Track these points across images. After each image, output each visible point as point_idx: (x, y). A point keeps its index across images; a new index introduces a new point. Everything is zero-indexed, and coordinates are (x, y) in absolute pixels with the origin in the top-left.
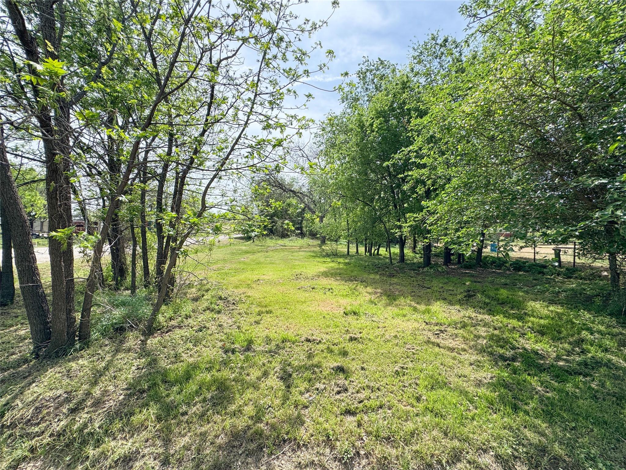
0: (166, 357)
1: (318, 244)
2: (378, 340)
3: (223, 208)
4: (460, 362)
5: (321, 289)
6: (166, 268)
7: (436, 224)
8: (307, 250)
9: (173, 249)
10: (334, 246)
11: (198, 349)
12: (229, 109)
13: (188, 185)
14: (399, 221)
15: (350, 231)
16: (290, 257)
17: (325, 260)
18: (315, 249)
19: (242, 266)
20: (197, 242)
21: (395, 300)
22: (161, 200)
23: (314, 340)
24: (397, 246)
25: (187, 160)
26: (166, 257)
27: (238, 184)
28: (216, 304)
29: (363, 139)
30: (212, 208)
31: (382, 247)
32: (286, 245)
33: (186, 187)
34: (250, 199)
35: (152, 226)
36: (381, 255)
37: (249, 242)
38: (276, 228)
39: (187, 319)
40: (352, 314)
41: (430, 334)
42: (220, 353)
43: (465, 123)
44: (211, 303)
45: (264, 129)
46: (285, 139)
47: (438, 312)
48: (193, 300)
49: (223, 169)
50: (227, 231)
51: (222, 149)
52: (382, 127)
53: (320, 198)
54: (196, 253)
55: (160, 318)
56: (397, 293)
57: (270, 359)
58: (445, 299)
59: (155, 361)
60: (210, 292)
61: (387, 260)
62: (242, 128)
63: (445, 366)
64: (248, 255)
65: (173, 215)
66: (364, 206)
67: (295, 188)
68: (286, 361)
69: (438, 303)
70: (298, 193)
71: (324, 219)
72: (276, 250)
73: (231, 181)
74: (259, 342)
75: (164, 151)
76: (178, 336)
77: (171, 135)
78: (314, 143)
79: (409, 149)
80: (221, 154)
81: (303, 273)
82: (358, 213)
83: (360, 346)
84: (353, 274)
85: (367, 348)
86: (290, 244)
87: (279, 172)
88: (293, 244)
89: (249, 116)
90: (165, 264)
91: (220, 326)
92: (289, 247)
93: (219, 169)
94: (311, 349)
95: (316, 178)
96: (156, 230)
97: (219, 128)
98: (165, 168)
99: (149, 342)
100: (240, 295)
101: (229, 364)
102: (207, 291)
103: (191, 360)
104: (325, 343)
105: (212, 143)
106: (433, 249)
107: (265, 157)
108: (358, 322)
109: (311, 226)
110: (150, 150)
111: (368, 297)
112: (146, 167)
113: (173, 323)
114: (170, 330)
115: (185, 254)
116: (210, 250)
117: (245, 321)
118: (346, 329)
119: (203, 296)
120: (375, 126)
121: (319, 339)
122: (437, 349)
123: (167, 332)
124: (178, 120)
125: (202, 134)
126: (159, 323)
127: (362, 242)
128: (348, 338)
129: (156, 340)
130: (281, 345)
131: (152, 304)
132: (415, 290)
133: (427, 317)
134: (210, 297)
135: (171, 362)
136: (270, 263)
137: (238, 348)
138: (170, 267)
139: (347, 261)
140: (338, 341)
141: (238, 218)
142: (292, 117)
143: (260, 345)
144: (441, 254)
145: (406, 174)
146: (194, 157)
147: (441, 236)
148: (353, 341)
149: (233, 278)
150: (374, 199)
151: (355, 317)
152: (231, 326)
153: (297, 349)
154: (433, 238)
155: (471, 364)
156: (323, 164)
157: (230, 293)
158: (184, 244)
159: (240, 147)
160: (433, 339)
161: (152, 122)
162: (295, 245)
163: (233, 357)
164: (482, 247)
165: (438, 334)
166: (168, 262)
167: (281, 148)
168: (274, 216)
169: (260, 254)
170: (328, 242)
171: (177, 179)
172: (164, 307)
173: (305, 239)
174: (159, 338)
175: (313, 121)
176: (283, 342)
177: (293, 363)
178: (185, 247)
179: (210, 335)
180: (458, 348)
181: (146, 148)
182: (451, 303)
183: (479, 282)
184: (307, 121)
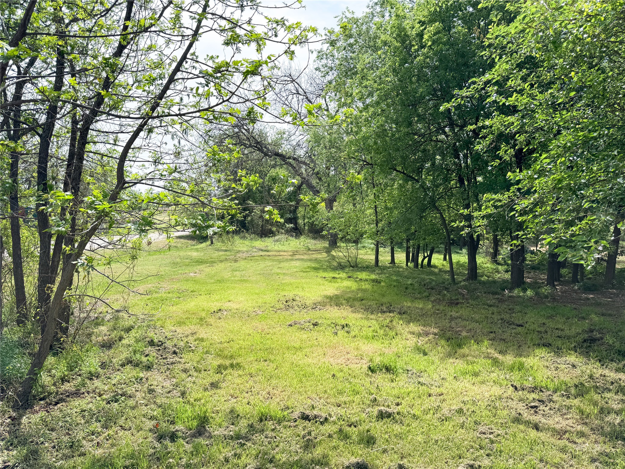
0: (54, 447)
1: (325, 248)
2: (429, 417)
3: (156, 183)
4: (574, 457)
5: (329, 325)
6: (55, 289)
7: (531, 211)
8: (305, 257)
9: (68, 257)
10: (353, 250)
11: (111, 432)
12: (165, 8)
13: (95, 143)
14: (467, 207)
15: (380, 225)
16: (276, 270)
17: (336, 276)
18: (319, 256)
19: (190, 286)
20: (110, 244)
21: (460, 346)
22: (45, 170)
23: (316, 417)
24: (464, 251)
25: (90, 99)
26: (54, 271)
27: (183, 142)
28: (142, 353)
29: (404, 61)
30: (135, 183)
31: (439, 252)
32: (269, 248)
33: (90, 147)
34: (204, 168)
35: (31, 216)
36: (435, 267)
37: (204, 245)
38: (252, 220)
39: (91, 379)
40: (384, 370)
41: (521, 407)
42: (150, 439)
43: (585, 33)
44: (135, 352)
45: (227, 43)
46: (266, 63)
47: (535, 368)
48: (103, 346)
49: (155, 114)
50: (164, 226)
51: (154, 80)
52: (440, 38)
53: (328, 168)
54: (109, 263)
55: (45, 379)
56: (464, 334)
57: (239, 451)
58: (547, 345)
59: (35, 453)
60: (133, 333)
61: (447, 277)
62: (187, 43)
63: (547, 463)
64: (202, 267)
65: (67, 197)
66: (406, 181)
67: (285, 148)
68: (266, 454)
69: (538, 351)
70: (289, 158)
71: (335, 204)
72: (251, 258)
73: (169, 136)
74: (218, 420)
75: (50, 82)
76: (75, 410)
77: (61, 55)
78: (316, 69)
79: (484, 79)
80: (152, 88)
81: (298, 298)
82: (396, 192)
83: (397, 428)
84: (385, 300)
85: (409, 431)
86: (276, 248)
87: (254, 121)
88: (281, 248)
89: (200, 21)
90: (53, 282)
91: (151, 391)
92: (274, 253)
93: (147, 114)
94: (309, 433)
95: (320, 131)
96: (36, 223)
97: (149, 43)
98: (52, 113)
99: (24, 420)
100: (187, 336)
101: (166, 460)
102: (128, 330)
103: (99, 452)
104: (334, 423)
105: (135, 69)
106: (528, 256)
107: (230, 94)
108: (394, 384)
109: (313, 217)
110: (24, 82)
111: (412, 341)
112: (18, 112)
113: (67, 387)
114: (61, 400)
115: (90, 266)
116: (134, 258)
117: (194, 383)
118: (371, 397)
119: (121, 339)
120: (426, 37)
121: (324, 415)
122: (533, 434)
123: (57, 404)
124: (75, 28)
125: (119, 52)
126: (43, 387)
127: (401, 243)
128: (376, 413)
129: (35, 418)
130: (258, 426)
131: (30, 354)
132: (495, 329)
133: (516, 377)
134: (132, 342)
135: (64, 455)
136: (241, 281)
137: (181, 431)
138: (61, 289)
139: (373, 277)
140: (358, 419)
141: (183, 202)
142: (277, 22)
143: (220, 426)
144: (544, 265)
145: (480, 124)
146: (103, 93)
147: (542, 233)
148: (385, 420)
149: (174, 308)
150: (422, 167)
151: (389, 376)
152: (169, 392)
153: (286, 433)
154: (527, 238)
155: (593, 460)
156: (333, 106)
157: (169, 335)
158: (88, 247)
159: (185, 75)
160: (527, 415)
161: (28, 31)
162: (284, 248)
163: (171, 447)
164: (616, 254)
165: (536, 407)
166: (58, 279)
167: (258, 78)
168: (248, 199)
169: (222, 265)
170: (343, 245)
171: (74, 132)
172: (50, 360)
173: (302, 238)
174: (43, 413)
175: (315, 30)
176: (261, 420)
177: (278, 457)
178: (89, 253)
179: (133, 408)
180: (570, 432)
181: (18, 78)
182: (558, 352)
183: (610, 315)
184: (304, 30)
